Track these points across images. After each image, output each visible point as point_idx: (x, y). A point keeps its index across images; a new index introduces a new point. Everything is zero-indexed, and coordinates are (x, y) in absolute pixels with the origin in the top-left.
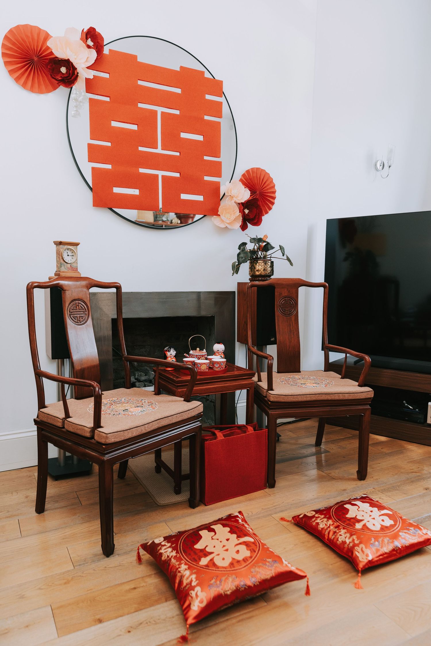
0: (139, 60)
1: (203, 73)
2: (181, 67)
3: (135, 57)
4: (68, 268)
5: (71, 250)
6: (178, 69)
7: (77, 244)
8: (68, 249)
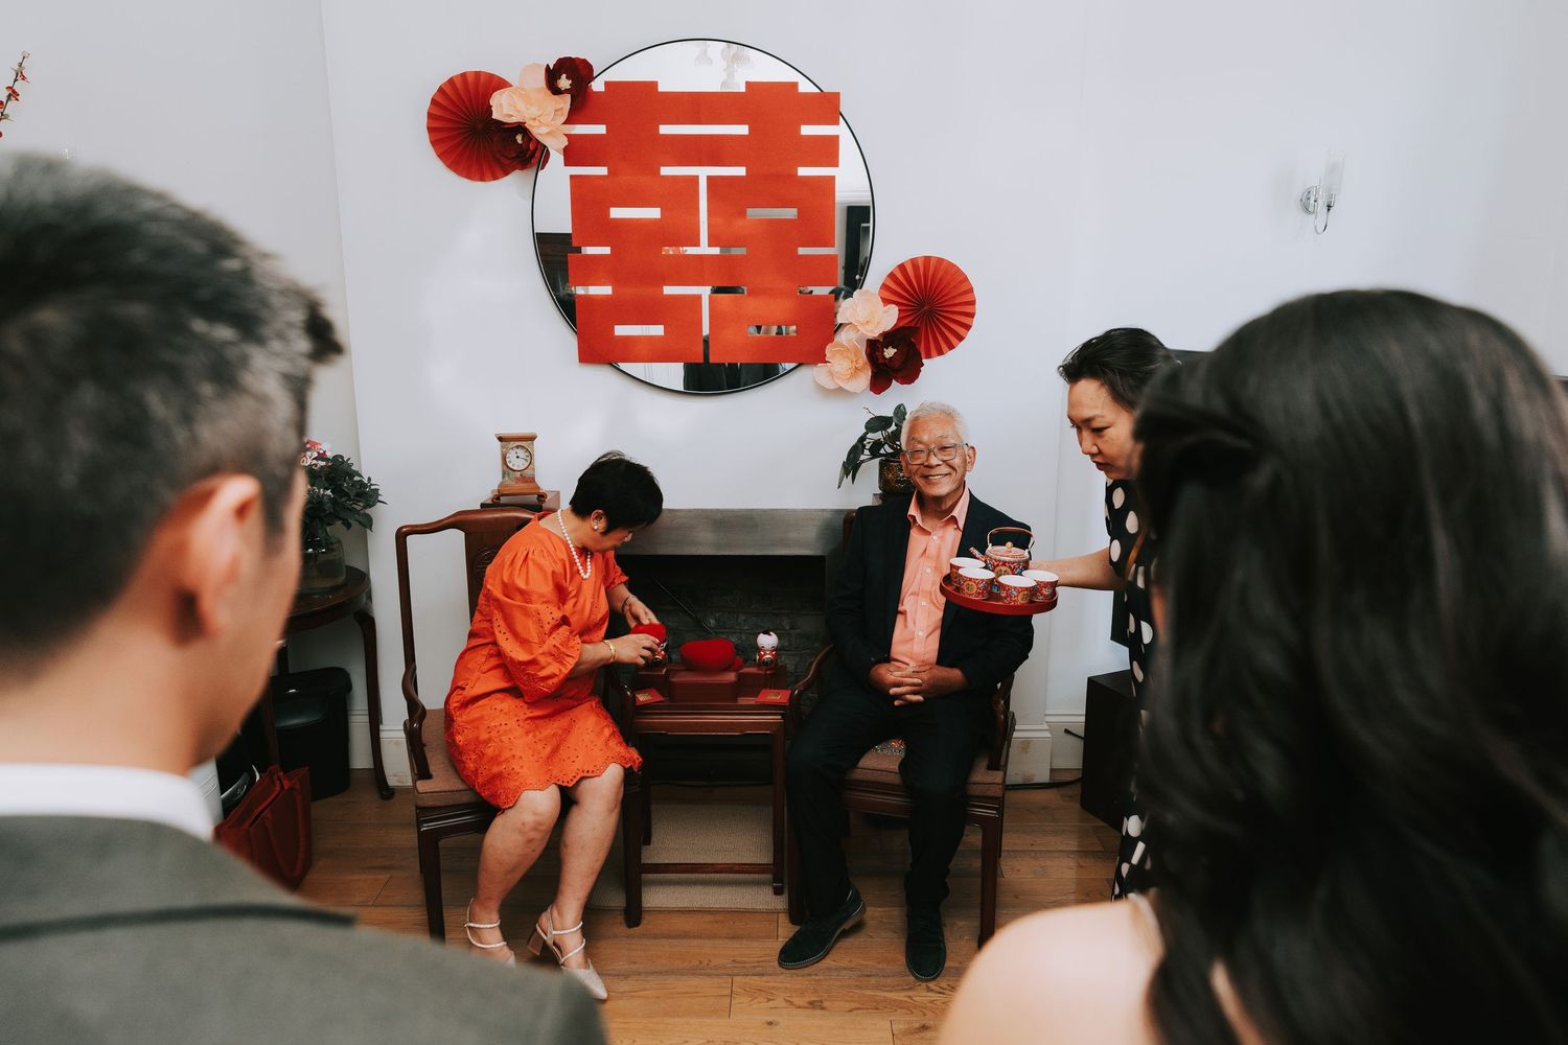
0: (661, 88)
1: (795, 85)
2: (748, 84)
3: (654, 85)
4: (517, 479)
5: (522, 447)
6: (743, 89)
7: (532, 438)
8: (517, 447)
